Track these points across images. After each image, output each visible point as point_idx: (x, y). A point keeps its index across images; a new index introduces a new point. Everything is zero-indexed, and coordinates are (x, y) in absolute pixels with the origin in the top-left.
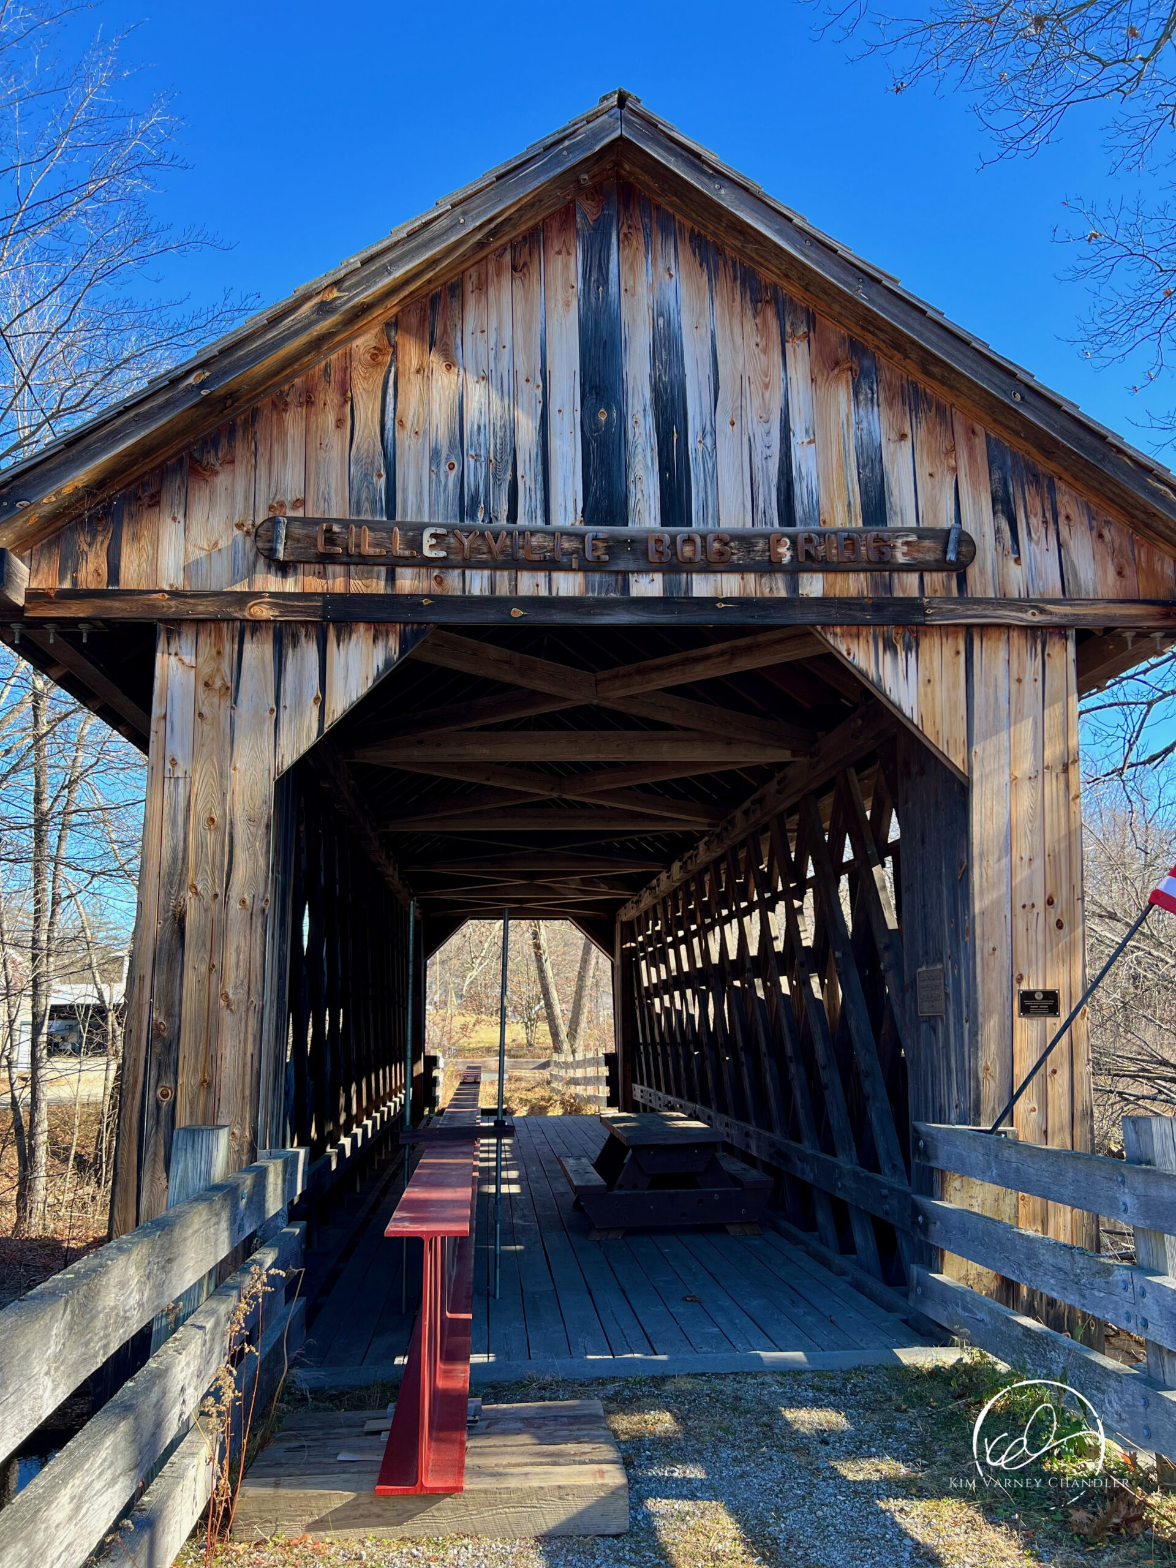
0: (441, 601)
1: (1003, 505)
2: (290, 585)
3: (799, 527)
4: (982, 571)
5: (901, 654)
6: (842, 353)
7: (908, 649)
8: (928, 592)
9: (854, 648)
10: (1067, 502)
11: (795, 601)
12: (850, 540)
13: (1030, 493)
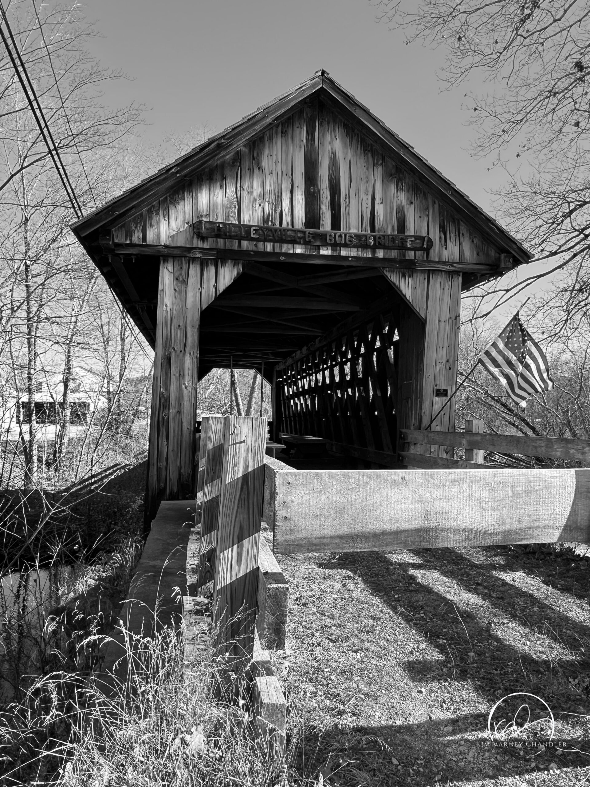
0: (258, 253)
1: (443, 229)
2: (206, 245)
3: (376, 233)
4: (434, 252)
5: (407, 278)
6: (393, 171)
7: (409, 277)
9: (392, 276)
10: (463, 229)
11: (374, 259)
12: (393, 239)
13: (452, 225)
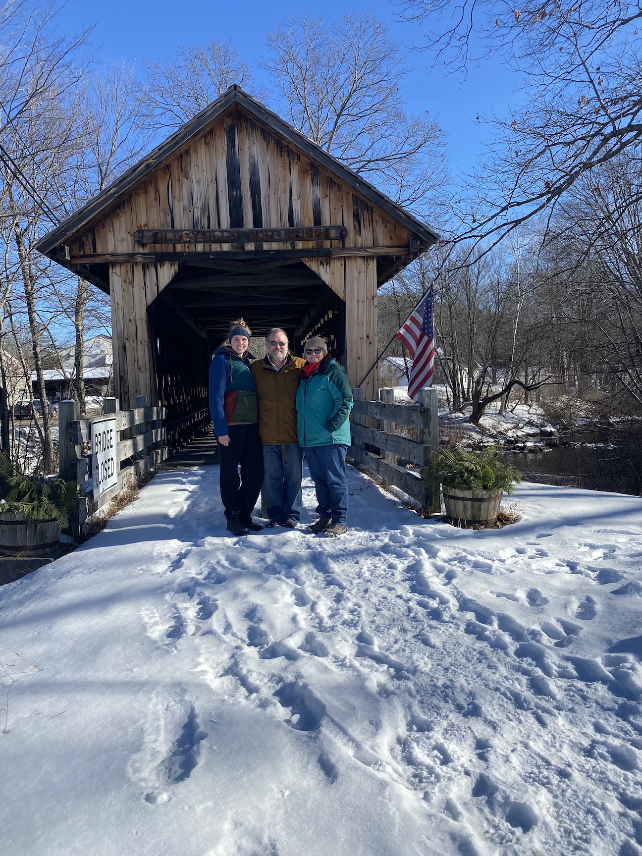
0: (190, 254)
1: (357, 217)
2: (146, 250)
5: (325, 266)
6: (309, 168)
7: (327, 264)
8: (333, 246)
9: (311, 265)
11: (294, 251)
12: (310, 230)
13: (365, 212)
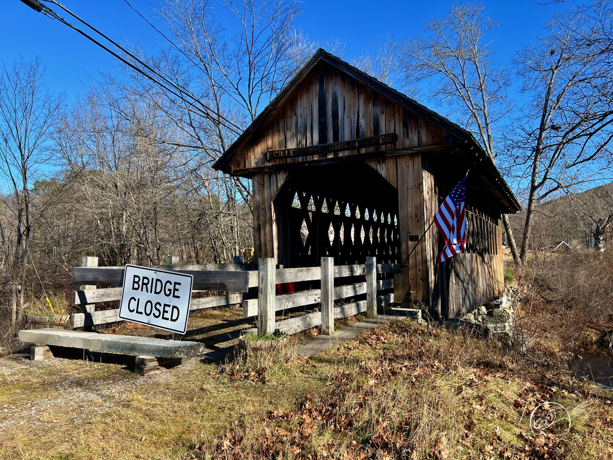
0: (295, 164)
1: (406, 126)
2: (271, 164)
3: (360, 138)
4: (399, 142)
6: (371, 95)
7: (383, 163)
8: (387, 149)
9: (371, 164)
10: (421, 121)
11: (359, 155)
12: (371, 139)
13: (412, 121)
